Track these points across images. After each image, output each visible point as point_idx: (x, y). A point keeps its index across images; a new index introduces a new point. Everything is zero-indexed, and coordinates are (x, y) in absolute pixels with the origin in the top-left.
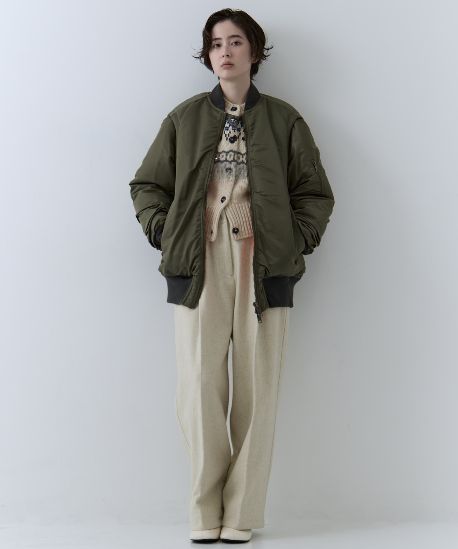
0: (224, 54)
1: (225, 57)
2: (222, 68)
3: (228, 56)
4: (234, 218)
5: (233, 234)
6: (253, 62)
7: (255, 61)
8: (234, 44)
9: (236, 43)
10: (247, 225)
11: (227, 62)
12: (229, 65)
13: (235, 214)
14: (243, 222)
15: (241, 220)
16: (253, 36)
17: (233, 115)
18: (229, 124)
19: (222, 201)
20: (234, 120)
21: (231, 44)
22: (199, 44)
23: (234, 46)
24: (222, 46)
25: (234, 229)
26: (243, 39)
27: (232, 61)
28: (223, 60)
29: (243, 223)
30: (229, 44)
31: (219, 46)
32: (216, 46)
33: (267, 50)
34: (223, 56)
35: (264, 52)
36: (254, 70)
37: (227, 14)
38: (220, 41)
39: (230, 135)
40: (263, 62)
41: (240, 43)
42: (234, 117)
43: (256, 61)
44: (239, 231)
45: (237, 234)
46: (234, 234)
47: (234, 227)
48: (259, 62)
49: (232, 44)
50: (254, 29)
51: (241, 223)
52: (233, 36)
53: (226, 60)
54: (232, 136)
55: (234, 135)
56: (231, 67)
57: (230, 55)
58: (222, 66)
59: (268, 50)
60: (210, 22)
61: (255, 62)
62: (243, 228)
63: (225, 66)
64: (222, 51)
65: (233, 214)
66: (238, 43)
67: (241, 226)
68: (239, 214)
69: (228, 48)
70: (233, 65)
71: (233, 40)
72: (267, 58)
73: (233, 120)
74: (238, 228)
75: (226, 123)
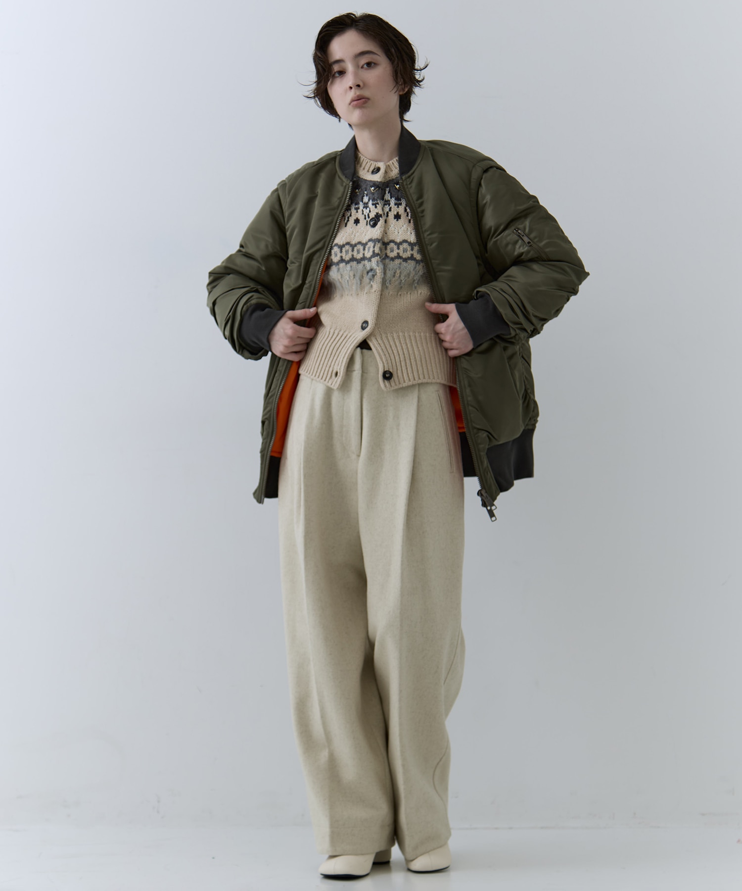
0: (350, 84)
1: (353, 88)
2: (350, 106)
3: (358, 86)
4: (385, 355)
5: (384, 382)
6: (401, 93)
7: (404, 90)
8: (365, 66)
9: (369, 64)
10: (406, 366)
11: (358, 96)
12: (361, 101)
13: (386, 347)
14: (400, 361)
15: (397, 358)
16: (393, 50)
17: (374, 181)
18: (368, 198)
19: (363, 328)
20: (375, 190)
21: (360, 66)
22: (310, 75)
23: (366, 69)
24: (347, 73)
25: (385, 373)
26: (378, 55)
27: (366, 93)
28: (352, 94)
29: (401, 363)
30: (357, 67)
31: (342, 73)
32: (337, 75)
33: (419, 71)
34: (351, 88)
35: (416, 76)
36: (405, 105)
37: (349, 21)
38: (342, 64)
39: (370, 216)
40: (416, 90)
41: (376, 64)
42: (375, 184)
43: (406, 90)
44: (394, 375)
45: (391, 380)
46: (386, 381)
47: (386, 370)
48: (410, 93)
49: (362, 67)
50: (394, 38)
51: (396, 362)
52: (363, 53)
53: (355, 94)
54: (374, 216)
55: (375, 214)
56: (365, 103)
57: (361, 84)
58: (350, 104)
59: (421, 70)
60: (322, 37)
61: (405, 92)
62: (399, 372)
63: (355, 103)
64: (349, 80)
65: (384, 348)
66: (373, 65)
67: (397, 367)
68: (393, 349)
69: (356, 75)
70: (368, 99)
71: (363, 61)
72: (421, 83)
73: (373, 188)
74: (392, 371)
75: (364, 196)
